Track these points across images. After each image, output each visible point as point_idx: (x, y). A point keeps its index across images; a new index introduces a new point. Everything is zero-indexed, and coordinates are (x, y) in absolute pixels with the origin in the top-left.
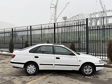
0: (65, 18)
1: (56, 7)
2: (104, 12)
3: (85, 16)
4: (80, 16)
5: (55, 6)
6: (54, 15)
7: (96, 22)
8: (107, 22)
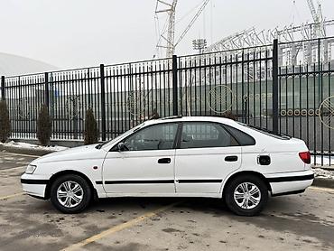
0: (200, 44)
1: (173, 10)
2: (317, 25)
3: (260, 36)
4: (245, 36)
5: (170, 8)
6: (166, 35)
7: (295, 57)
8: (326, 57)
